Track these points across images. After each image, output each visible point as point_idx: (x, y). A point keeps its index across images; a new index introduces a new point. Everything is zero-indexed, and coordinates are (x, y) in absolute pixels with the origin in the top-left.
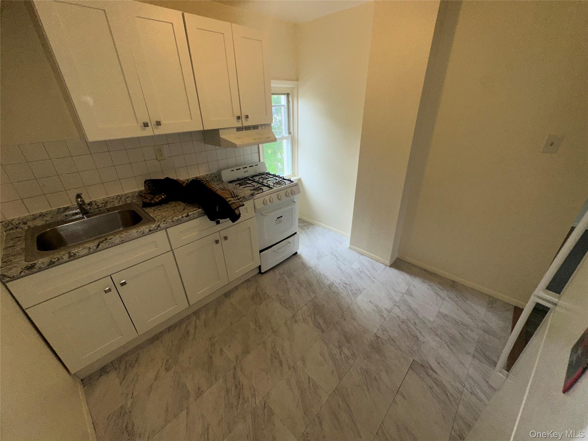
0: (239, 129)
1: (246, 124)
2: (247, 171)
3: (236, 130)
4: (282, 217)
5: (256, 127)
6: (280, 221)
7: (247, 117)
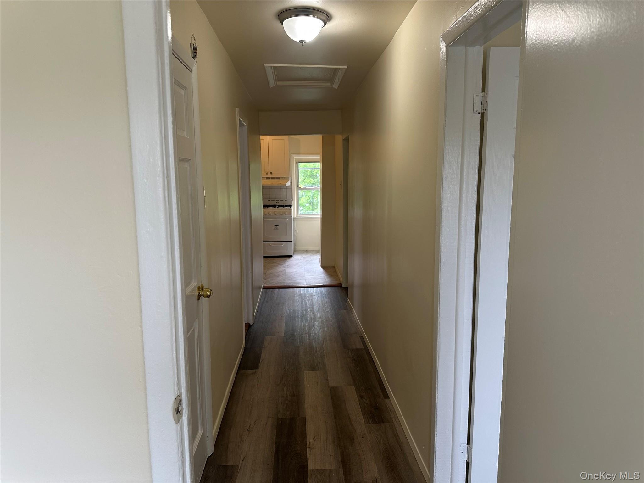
0: (267, 178)
1: (271, 176)
2: (278, 202)
3: (266, 178)
4: (278, 226)
5: (278, 178)
6: (277, 229)
7: (271, 173)
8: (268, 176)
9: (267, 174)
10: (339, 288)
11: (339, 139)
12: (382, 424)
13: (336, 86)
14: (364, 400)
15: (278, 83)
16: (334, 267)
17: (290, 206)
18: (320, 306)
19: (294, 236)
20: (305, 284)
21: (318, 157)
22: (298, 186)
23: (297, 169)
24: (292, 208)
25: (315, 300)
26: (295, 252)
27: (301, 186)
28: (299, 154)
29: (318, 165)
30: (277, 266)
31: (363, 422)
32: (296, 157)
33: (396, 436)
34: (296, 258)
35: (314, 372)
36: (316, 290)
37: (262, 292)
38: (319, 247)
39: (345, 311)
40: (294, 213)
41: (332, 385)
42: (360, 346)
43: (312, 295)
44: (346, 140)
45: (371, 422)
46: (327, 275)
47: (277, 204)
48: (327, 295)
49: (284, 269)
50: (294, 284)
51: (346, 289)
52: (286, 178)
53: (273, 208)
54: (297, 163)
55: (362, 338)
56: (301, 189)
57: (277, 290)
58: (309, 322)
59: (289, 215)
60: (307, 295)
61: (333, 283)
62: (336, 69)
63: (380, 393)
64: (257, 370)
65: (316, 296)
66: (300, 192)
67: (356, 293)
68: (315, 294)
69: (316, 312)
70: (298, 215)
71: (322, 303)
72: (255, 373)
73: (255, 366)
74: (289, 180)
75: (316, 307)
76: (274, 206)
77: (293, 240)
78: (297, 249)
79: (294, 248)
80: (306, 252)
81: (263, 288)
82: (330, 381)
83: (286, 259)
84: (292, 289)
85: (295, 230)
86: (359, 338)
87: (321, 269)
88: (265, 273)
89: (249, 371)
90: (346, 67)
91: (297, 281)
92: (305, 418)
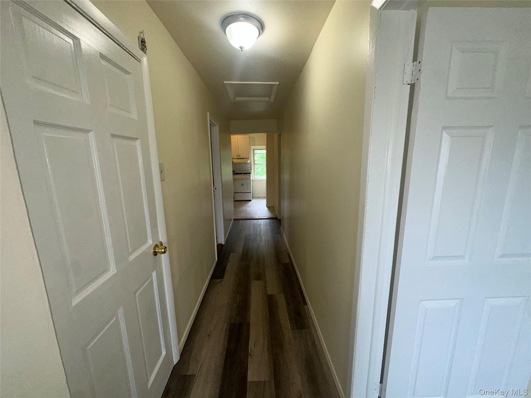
3: (235, 159)
4: (243, 184)
5: (243, 158)
6: (243, 186)
7: (240, 156)
8: (238, 158)
9: (237, 156)
10: (276, 220)
11: (276, 136)
12: (303, 330)
13: (272, 100)
14: (290, 306)
15: (237, 99)
16: (273, 207)
17: (250, 173)
18: (264, 232)
19: (252, 189)
20: (257, 217)
21: (265, 147)
22: (254, 163)
23: (254, 154)
24: (251, 175)
25: (263, 227)
26: (253, 198)
27: (256, 162)
28: (255, 145)
29: (265, 151)
30: (243, 206)
31: (290, 328)
32: (253, 147)
33: (313, 342)
34: (253, 201)
35: (258, 281)
36: (263, 221)
37: (233, 223)
38: (265, 195)
39: (279, 235)
40: (252, 177)
41: (270, 292)
42: (288, 261)
43: (260, 225)
44: (280, 135)
45: (295, 328)
46: (269, 212)
47: (243, 173)
48: (269, 225)
49: (246, 208)
50: (251, 217)
51: (280, 220)
52: (248, 159)
53: (241, 175)
54: (254, 150)
55: (289, 254)
56: (256, 164)
57: (241, 221)
58: (257, 242)
59: (249, 179)
60: (258, 224)
61: (272, 217)
62: (272, 85)
63: (301, 301)
64: (223, 280)
65: (263, 225)
66: (255, 166)
67: (285, 223)
68: (262, 223)
69: (262, 236)
70: (255, 178)
71: (266, 230)
72: (221, 282)
73: (222, 277)
74: (249, 160)
75: (262, 233)
76: (241, 174)
77: (251, 192)
78: (254, 196)
79: (253, 196)
80: (259, 198)
81: (234, 220)
82: (268, 289)
83: (248, 202)
84: (250, 220)
85: (253, 186)
86: (287, 255)
87: (266, 208)
88: (235, 211)
89: (218, 280)
90: (278, 83)
91: (253, 215)
92: (249, 324)
